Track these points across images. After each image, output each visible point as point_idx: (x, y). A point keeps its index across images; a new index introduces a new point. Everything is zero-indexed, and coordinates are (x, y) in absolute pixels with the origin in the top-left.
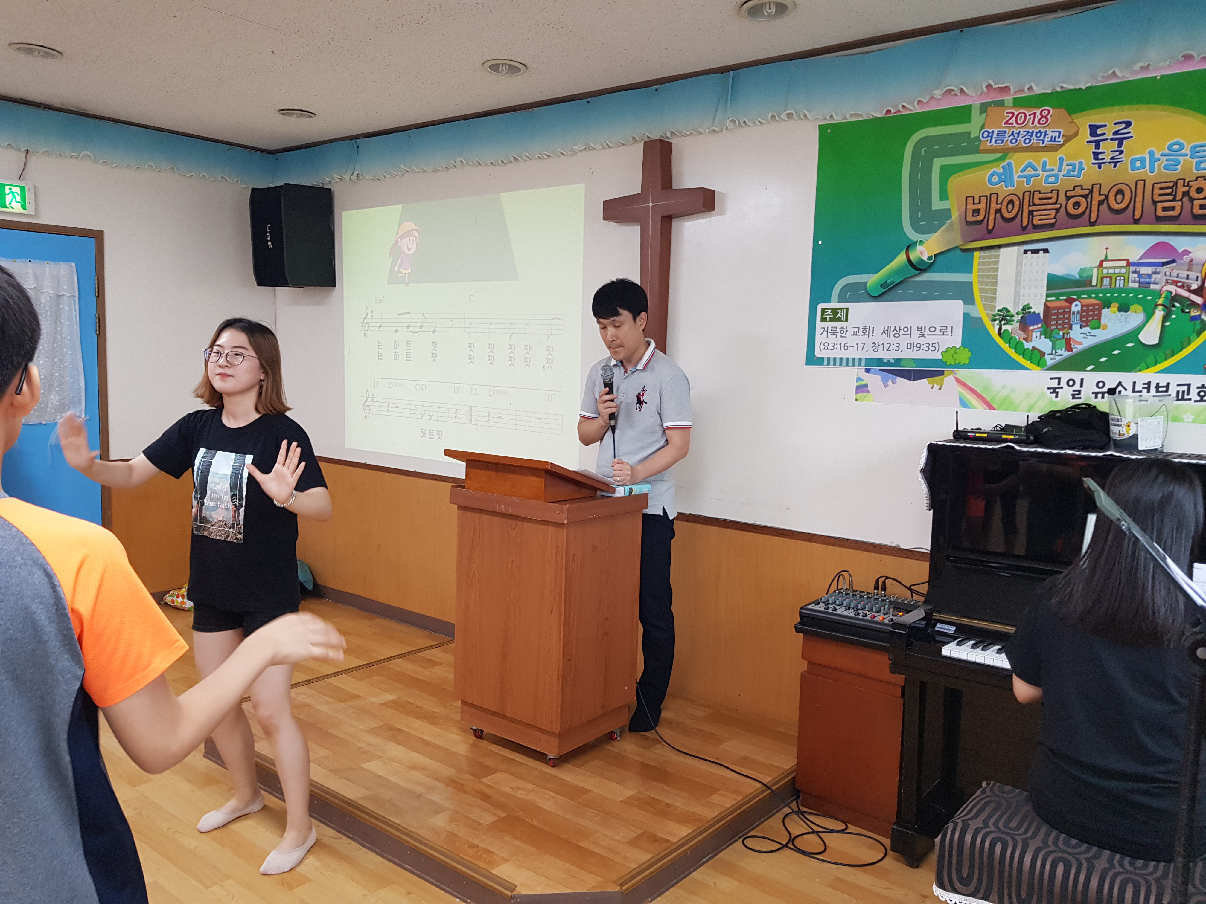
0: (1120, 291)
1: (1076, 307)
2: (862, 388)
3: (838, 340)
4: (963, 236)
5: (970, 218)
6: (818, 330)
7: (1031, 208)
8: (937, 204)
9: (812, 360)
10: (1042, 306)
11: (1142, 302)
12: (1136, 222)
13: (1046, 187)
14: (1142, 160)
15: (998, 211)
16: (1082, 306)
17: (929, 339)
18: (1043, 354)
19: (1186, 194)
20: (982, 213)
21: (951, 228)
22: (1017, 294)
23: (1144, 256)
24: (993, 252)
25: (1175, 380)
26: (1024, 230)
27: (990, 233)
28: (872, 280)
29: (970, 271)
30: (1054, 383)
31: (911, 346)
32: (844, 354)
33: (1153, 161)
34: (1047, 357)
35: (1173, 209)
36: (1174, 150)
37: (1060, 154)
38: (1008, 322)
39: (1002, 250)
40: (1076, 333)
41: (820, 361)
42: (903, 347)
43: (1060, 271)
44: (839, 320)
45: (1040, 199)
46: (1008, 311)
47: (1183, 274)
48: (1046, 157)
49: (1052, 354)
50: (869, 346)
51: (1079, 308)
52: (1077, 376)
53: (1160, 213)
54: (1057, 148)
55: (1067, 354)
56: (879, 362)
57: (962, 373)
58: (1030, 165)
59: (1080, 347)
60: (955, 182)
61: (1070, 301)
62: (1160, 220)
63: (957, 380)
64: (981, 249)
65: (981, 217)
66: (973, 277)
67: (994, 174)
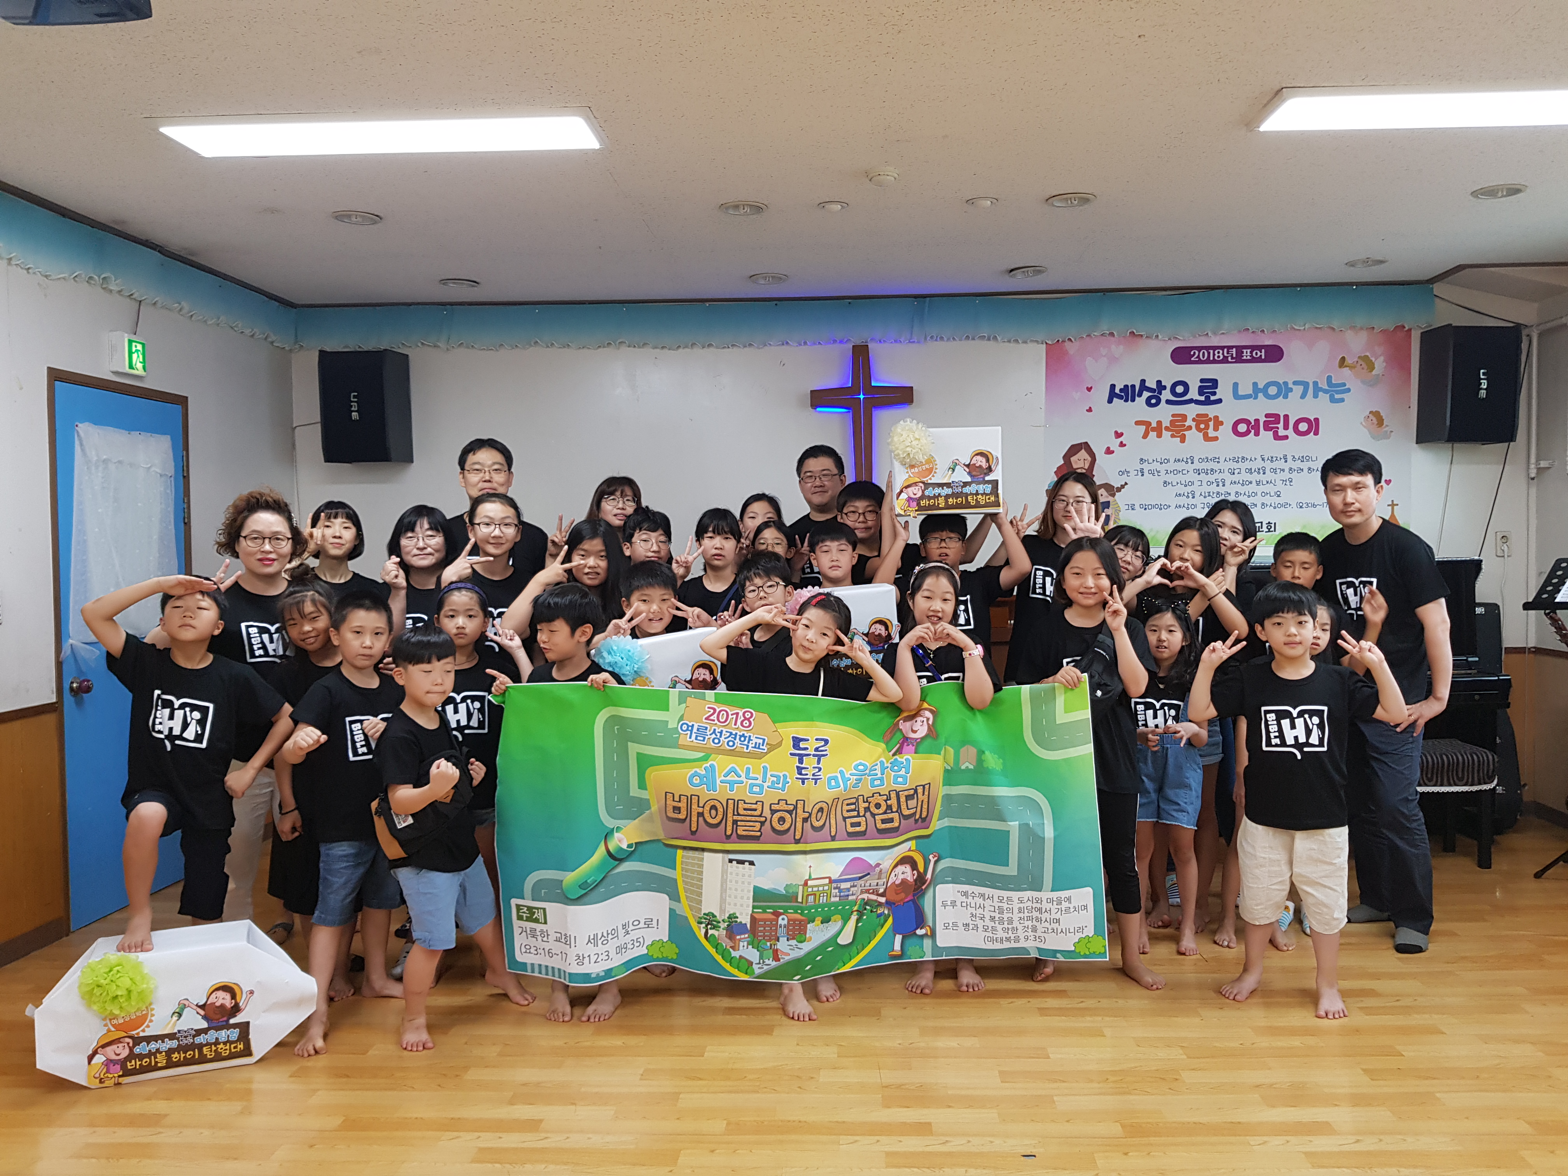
0: (823, 906)
1: (782, 921)
4: (664, 831)
5: (671, 814)
7: (735, 818)
8: (636, 792)
10: (749, 917)
11: (841, 912)
12: (832, 839)
13: (751, 798)
14: (838, 779)
15: (701, 815)
16: (789, 920)
17: (634, 935)
18: (752, 963)
19: (869, 810)
20: (683, 812)
21: (650, 819)
22: (723, 900)
23: (843, 872)
24: (696, 854)
26: (728, 838)
27: (693, 834)
28: (569, 877)
29: (674, 868)
34: (755, 966)
35: (858, 825)
36: (861, 770)
37: (763, 763)
38: (714, 927)
39: (706, 854)
40: (783, 945)
43: (766, 884)
45: (745, 809)
46: (714, 916)
47: (873, 881)
48: (749, 764)
49: (759, 963)
51: (786, 922)
53: (850, 829)
54: (761, 756)
55: (774, 963)
58: (733, 770)
59: (787, 958)
60: (654, 775)
61: (777, 914)
64: (685, 848)
65: (682, 816)
66: (678, 874)
67: (696, 774)
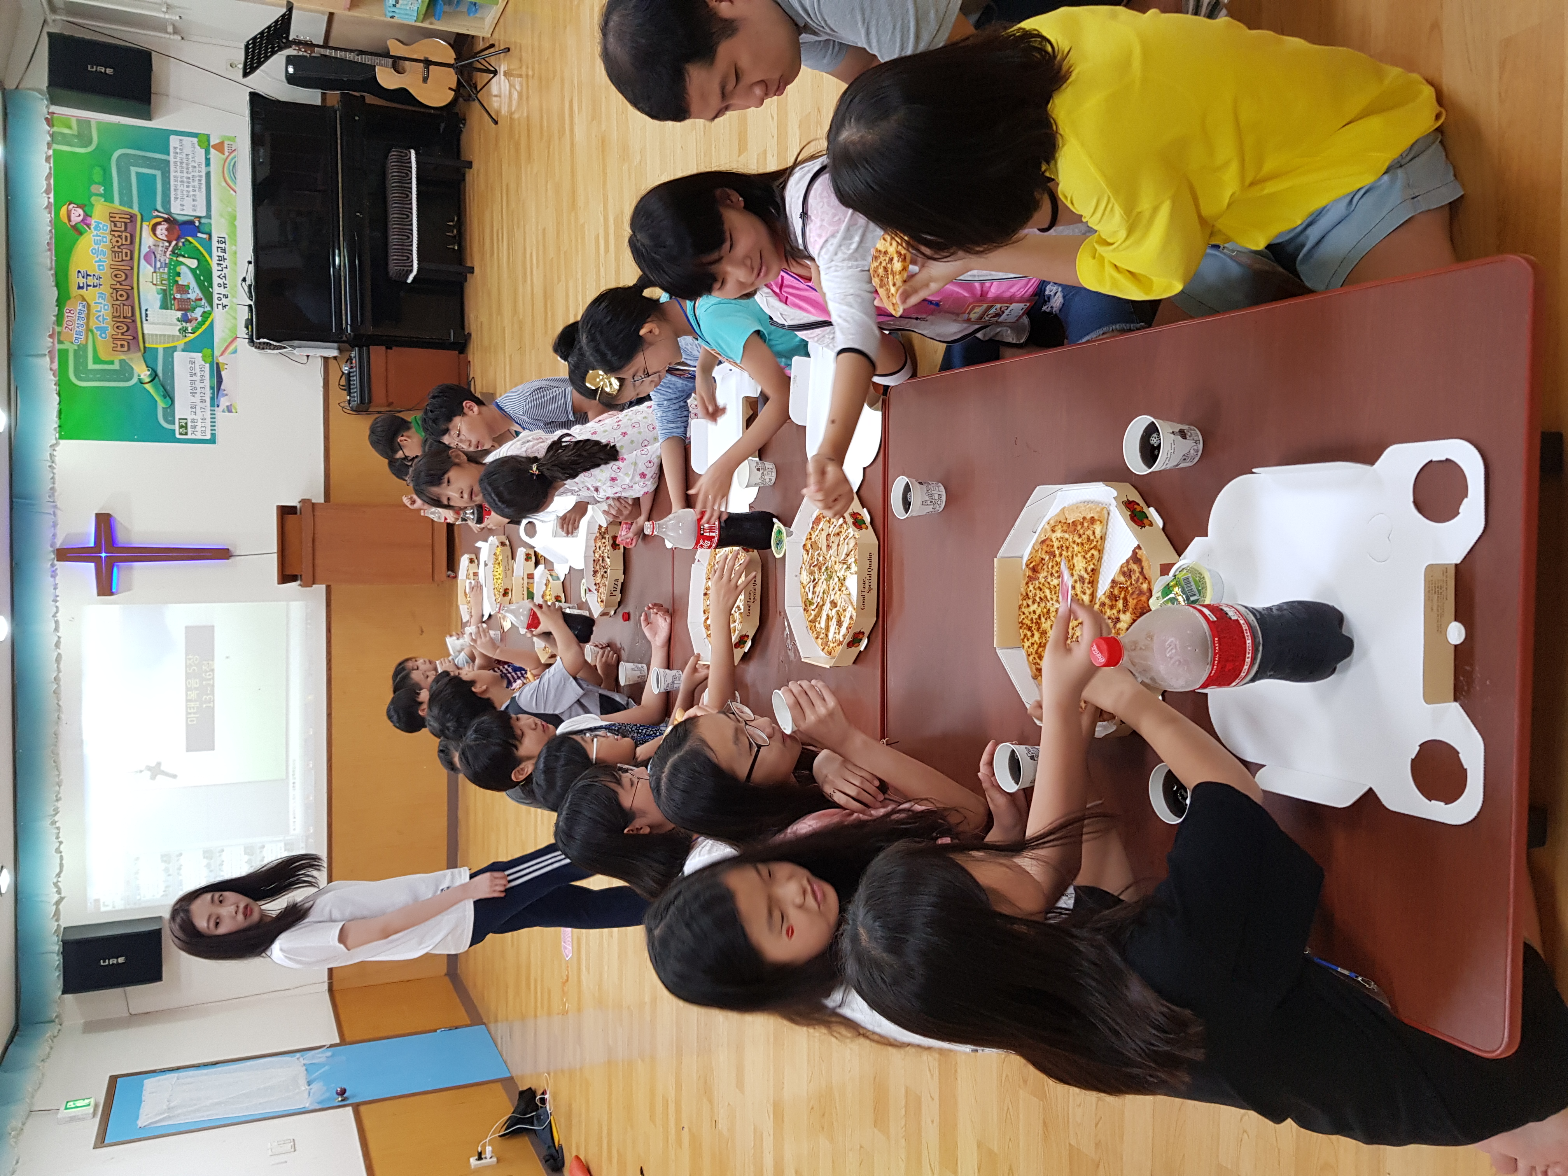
0: (169, 276)
1: (178, 296)
2: (229, 409)
3: (199, 424)
4: (135, 352)
5: (126, 349)
6: (193, 437)
7: (122, 318)
8: (116, 366)
9: (212, 440)
10: (178, 312)
11: (175, 266)
12: (132, 269)
13: (111, 310)
14: (99, 266)
15: (122, 334)
16: (178, 293)
17: (198, 370)
18: (204, 312)
19: (119, 247)
20: (123, 342)
21: (131, 359)
22: (170, 324)
23: (151, 265)
24: (146, 337)
25: (215, 253)
26: (134, 321)
27: (135, 338)
28: (161, 404)
29: (157, 349)
30: (220, 307)
31: (202, 381)
32: (208, 420)
33: (100, 261)
34: (206, 310)
35: (126, 253)
36: (95, 252)
37: (92, 304)
38: (187, 329)
39: (146, 332)
40: (192, 296)
41: (213, 435)
42: (202, 385)
43: (158, 304)
44: (186, 424)
45: (117, 313)
46: (180, 329)
47: (160, 249)
48: (94, 309)
49: (204, 308)
50: (203, 405)
52: (215, 296)
53: (128, 258)
54: (89, 305)
55: (204, 301)
56: (212, 399)
57: (217, 353)
58: (97, 318)
59: (200, 294)
60: (103, 356)
61: (175, 299)
62: (132, 258)
63: (222, 355)
64: (144, 342)
65: (126, 343)
66: (160, 347)
67: (100, 335)
